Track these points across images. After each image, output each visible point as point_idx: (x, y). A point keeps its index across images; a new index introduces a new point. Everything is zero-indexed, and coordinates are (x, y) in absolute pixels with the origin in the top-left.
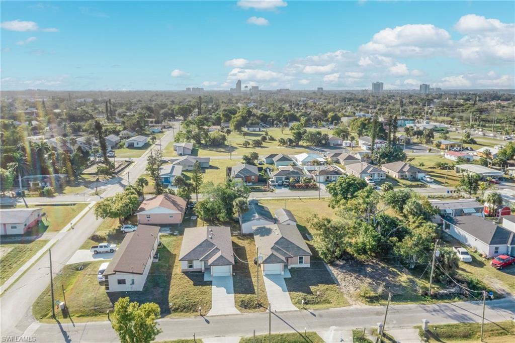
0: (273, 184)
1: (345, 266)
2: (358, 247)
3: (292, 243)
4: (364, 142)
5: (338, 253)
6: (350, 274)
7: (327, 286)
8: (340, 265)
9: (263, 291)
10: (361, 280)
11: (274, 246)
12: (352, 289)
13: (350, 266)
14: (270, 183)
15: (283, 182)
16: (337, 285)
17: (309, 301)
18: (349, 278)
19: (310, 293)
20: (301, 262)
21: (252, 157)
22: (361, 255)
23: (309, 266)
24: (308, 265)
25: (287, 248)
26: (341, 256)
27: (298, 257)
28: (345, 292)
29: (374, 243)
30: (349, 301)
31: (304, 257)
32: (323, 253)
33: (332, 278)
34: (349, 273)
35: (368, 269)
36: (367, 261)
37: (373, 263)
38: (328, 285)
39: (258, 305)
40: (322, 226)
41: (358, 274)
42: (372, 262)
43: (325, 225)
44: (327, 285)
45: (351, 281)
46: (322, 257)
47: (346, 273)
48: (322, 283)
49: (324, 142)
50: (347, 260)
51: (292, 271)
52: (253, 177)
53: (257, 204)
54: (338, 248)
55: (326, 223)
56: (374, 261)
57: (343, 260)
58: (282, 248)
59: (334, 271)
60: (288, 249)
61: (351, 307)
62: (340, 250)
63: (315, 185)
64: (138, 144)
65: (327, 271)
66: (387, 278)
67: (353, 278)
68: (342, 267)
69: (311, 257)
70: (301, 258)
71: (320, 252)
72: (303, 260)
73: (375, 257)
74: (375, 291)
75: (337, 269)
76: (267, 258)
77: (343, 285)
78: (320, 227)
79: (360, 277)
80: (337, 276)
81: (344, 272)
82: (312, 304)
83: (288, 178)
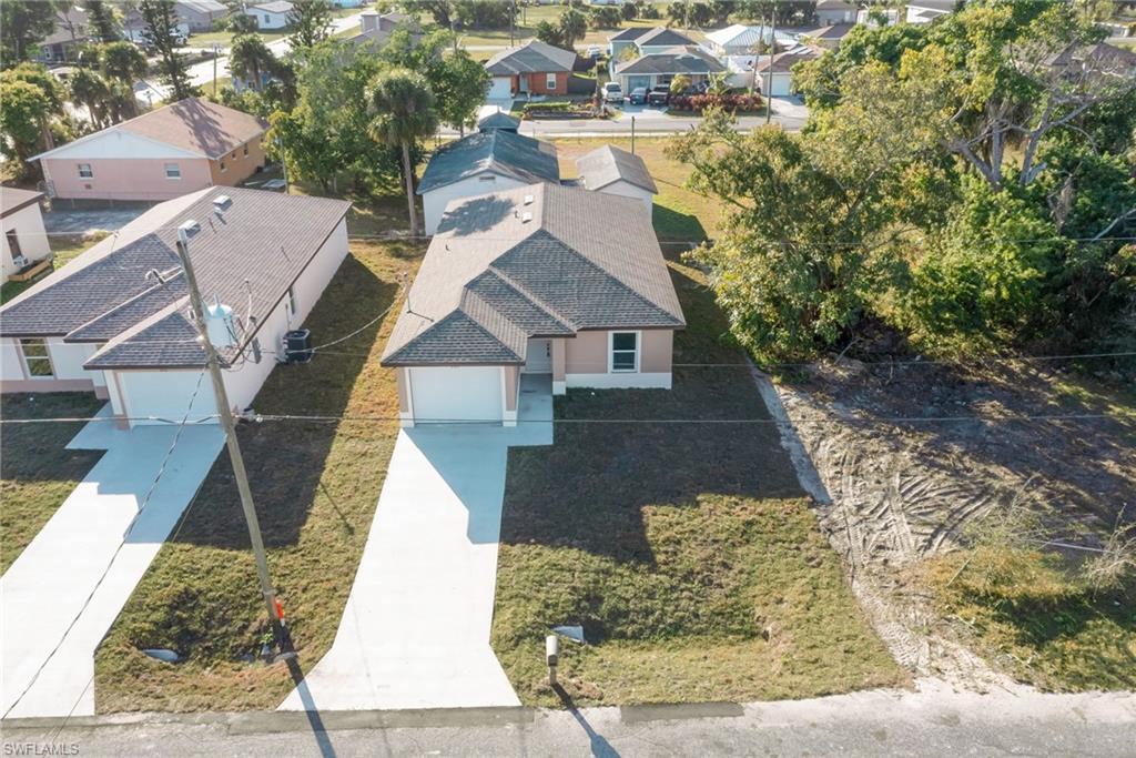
0: (613, 95)
1: (859, 388)
2: (942, 293)
3: (585, 261)
4: (924, 9)
5: (828, 311)
6: (890, 437)
7: (749, 509)
8: (835, 382)
9: (351, 531)
10: (956, 473)
11: (488, 273)
12: (902, 533)
13: (888, 387)
14: (605, 92)
15: (648, 91)
16: (812, 505)
17: (616, 614)
18: (885, 460)
19: (637, 551)
20: (624, 361)
21: (563, 27)
22: (948, 333)
23: (669, 386)
24: (664, 380)
25: (552, 287)
26: (844, 339)
27: (611, 334)
28: (860, 558)
29: (1027, 273)
30: (883, 630)
31: (639, 334)
32: (753, 321)
33: (786, 454)
34: (885, 427)
35: (987, 407)
36: (979, 366)
37: (1011, 374)
38: (759, 498)
39: (266, 637)
40: (752, 171)
41: (931, 437)
42: (1004, 370)
43: (766, 170)
44: (750, 503)
45: (896, 481)
46: (744, 338)
47: (867, 424)
48: (721, 486)
49: (799, 14)
50: (872, 359)
51: (572, 405)
52: (551, 78)
53: (514, 131)
54: (832, 296)
55: (777, 162)
56: (1016, 366)
57: (849, 355)
58: (529, 284)
59: (798, 414)
60: (557, 290)
61: (910, 699)
62: (840, 305)
63: (758, 101)
64: (267, 21)
65: (764, 412)
66: (1111, 466)
67: (906, 455)
68: (845, 393)
69: (680, 337)
70: (625, 342)
71: (735, 316)
72: (638, 351)
73: (1016, 345)
74: (1071, 564)
75: (815, 405)
76: (425, 336)
77: (849, 503)
78: (744, 181)
79: (945, 452)
80: (816, 446)
81: (852, 423)
82: (636, 636)
83: (667, 80)
